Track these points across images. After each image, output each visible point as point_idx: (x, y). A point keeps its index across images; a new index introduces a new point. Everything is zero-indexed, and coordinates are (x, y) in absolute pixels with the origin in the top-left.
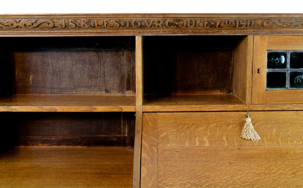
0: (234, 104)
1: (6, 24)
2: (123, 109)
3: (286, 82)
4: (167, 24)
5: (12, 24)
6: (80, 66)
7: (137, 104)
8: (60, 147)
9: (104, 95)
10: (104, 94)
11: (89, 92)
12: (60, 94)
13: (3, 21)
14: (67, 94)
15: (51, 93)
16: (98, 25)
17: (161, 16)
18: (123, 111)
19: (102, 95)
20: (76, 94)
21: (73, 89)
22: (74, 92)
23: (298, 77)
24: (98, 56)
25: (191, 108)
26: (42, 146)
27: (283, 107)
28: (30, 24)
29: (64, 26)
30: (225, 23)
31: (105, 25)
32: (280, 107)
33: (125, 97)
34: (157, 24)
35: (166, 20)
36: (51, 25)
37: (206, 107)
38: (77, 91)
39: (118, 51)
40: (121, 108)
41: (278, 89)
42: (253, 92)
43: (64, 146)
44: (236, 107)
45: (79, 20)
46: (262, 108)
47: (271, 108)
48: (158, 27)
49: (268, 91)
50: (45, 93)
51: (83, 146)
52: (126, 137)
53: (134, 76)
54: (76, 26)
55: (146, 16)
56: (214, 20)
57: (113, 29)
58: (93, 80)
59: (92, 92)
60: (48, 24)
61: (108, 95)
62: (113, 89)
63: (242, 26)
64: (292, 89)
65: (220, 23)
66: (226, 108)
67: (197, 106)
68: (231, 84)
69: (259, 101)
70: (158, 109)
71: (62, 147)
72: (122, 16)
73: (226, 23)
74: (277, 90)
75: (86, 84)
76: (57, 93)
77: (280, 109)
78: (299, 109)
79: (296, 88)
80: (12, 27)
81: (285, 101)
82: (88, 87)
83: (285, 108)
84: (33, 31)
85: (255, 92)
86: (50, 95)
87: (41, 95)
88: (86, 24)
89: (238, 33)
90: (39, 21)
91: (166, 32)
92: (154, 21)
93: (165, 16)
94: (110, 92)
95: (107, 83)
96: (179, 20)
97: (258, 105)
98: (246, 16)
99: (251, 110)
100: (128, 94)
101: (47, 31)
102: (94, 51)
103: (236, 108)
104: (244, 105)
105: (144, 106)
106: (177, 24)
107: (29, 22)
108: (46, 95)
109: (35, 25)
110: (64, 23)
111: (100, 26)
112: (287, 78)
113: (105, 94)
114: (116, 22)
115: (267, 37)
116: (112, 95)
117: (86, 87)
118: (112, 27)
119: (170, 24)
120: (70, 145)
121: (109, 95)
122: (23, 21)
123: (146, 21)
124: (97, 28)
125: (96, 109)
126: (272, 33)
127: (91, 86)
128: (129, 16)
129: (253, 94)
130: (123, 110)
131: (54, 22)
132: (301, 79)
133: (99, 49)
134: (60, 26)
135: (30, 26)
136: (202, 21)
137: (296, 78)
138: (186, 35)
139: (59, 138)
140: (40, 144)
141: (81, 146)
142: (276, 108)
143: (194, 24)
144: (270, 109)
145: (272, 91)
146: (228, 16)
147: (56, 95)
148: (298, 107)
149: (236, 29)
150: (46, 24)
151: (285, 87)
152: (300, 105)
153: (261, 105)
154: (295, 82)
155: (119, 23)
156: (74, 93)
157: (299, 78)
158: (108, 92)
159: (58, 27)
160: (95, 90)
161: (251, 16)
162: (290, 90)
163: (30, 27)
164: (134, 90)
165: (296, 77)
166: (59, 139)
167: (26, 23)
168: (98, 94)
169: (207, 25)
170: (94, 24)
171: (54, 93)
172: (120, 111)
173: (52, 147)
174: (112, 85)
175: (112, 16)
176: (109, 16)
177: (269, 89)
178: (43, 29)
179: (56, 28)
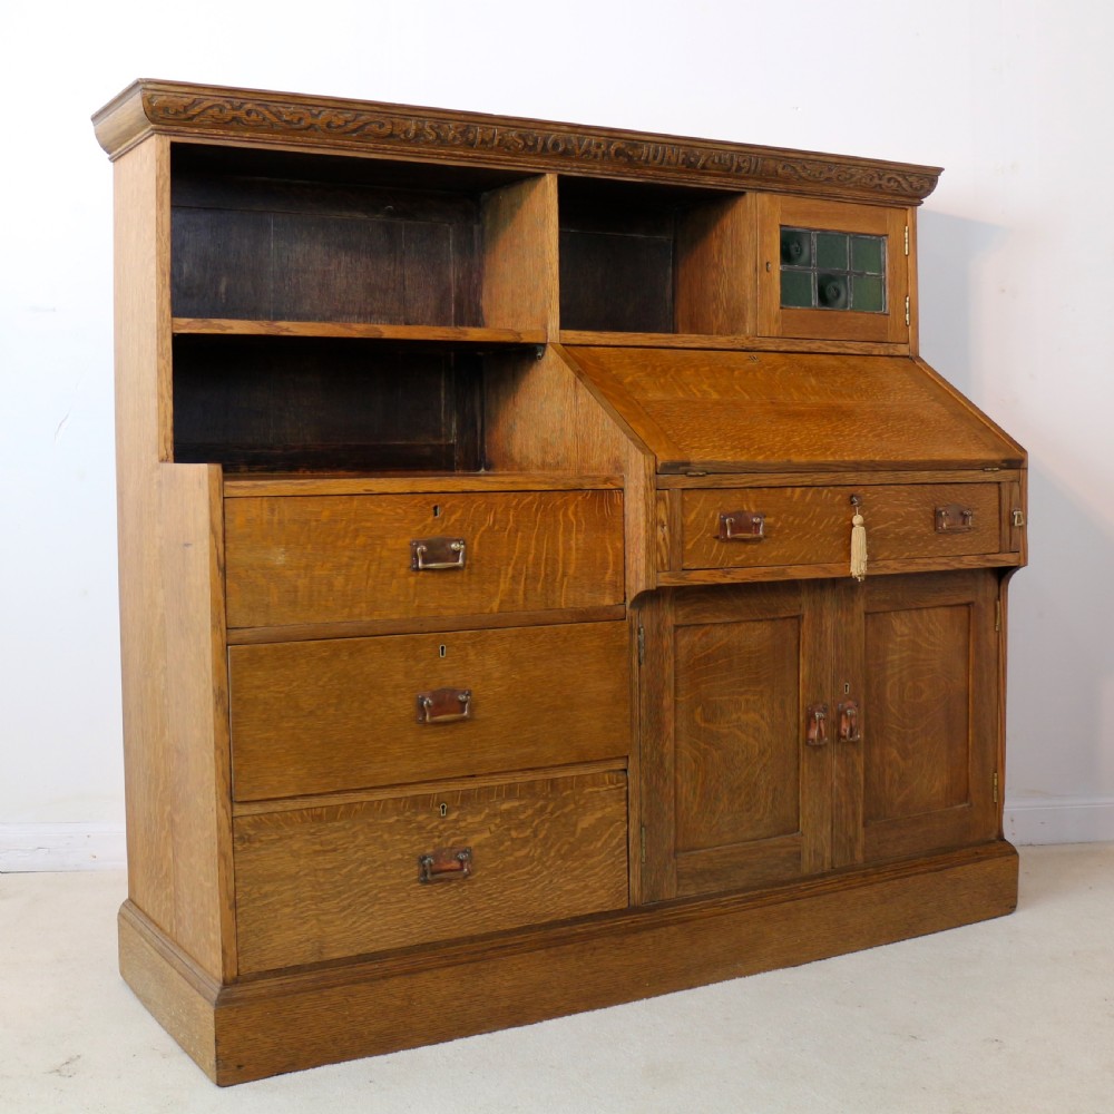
1: (285, 118)
3: (810, 295)
4: (613, 152)
5: (300, 119)
6: (348, 259)
13: (282, 109)
16: (483, 141)
17: (605, 134)
18: (522, 341)
23: (831, 285)
25: (651, 339)
27: (810, 345)
28: (341, 123)
29: (411, 135)
30: (713, 162)
31: (496, 142)
32: (807, 346)
34: (593, 149)
35: (612, 143)
36: (387, 129)
41: (800, 308)
42: (759, 311)
44: (731, 342)
45: (446, 126)
46: (776, 345)
47: (790, 345)
48: (596, 156)
49: (785, 311)
52: (453, 445)
54: (438, 136)
55: (579, 130)
56: (697, 152)
57: (508, 154)
60: (382, 125)
63: (740, 170)
64: (823, 308)
65: (706, 160)
69: (770, 330)
72: (532, 125)
73: (716, 161)
74: (798, 310)
75: (361, 308)
77: (805, 350)
78: (836, 350)
79: (828, 308)
80: (297, 126)
81: (813, 333)
83: (814, 346)
84: (340, 142)
85: (761, 311)
88: (458, 136)
89: (731, 184)
90: (363, 118)
91: (607, 170)
92: (590, 144)
93: (612, 134)
95: (410, 307)
96: (636, 146)
98: (750, 150)
101: (371, 145)
103: (730, 344)
104: (742, 337)
105: (563, 331)
106: (630, 153)
107: (341, 117)
109: (351, 126)
110: (414, 127)
111: (486, 143)
114: (520, 136)
115: (779, 198)
117: (360, 315)
118: (508, 148)
119: (619, 152)
122: (326, 114)
123: (575, 141)
124: (477, 148)
126: (787, 192)
127: (372, 313)
128: (548, 127)
129: (758, 314)
131: (393, 124)
134: (402, 136)
135: (339, 126)
136: (676, 152)
137: (827, 288)
138: (640, 180)
139: (292, 448)
142: (798, 346)
143: (659, 158)
144: (789, 349)
145: (790, 312)
149: (729, 177)
150: (374, 127)
151: (811, 306)
154: (827, 295)
155: (524, 139)
159: (398, 136)
161: (760, 150)
163: (339, 130)
165: (828, 284)
166: (292, 451)
167: (334, 119)
169: (683, 163)
170: (475, 137)
175: (514, 123)
176: (511, 123)
178: (363, 138)
179: (392, 140)
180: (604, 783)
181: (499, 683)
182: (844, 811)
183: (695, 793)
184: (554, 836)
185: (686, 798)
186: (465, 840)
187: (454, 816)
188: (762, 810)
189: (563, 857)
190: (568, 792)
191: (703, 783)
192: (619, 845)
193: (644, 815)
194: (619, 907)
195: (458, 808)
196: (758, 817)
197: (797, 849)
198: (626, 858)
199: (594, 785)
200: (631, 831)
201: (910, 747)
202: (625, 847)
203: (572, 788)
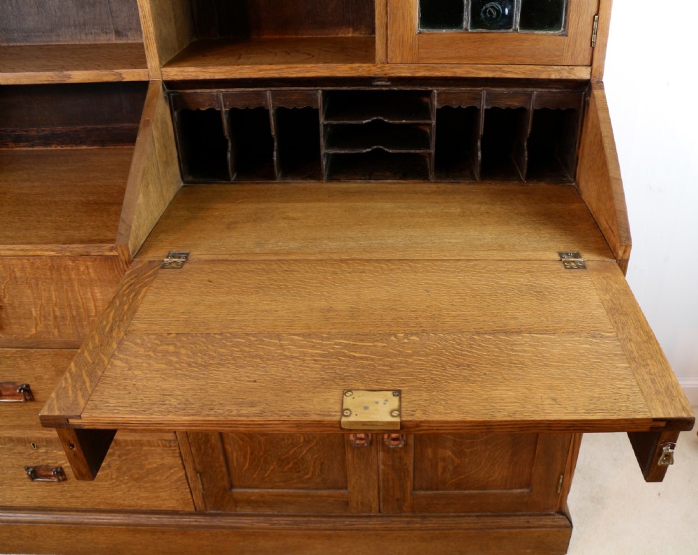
0: (352, 63)
2: (123, 75)
3: (462, 17)
7: (149, 65)
8: (49, 148)
9: (114, 42)
10: (113, 39)
11: (83, 37)
12: (26, 42)
14: (41, 42)
18: (124, 80)
19: (110, 42)
20: (59, 41)
21: (51, 31)
22: (54, 38)
23: (488, 5)
26: (17, 147)
27: (454, 70)
32: (451, 70)
37: (292, 68)
38: (59, 36)
40: (120, 74)
41: (444, 31)
42: (389, 38)
43: (56, 147)
44: (355, 70)
46: (410, 71)
47: (429, 70)
49: (424, 36)
51: (92, 145)
58: (87, 10)
59: (90, 37)
61: (121, 42)
62: (130, 29)
64: (475, 31)
66: (333, 71)
67: (273, 67)
69: (403, 57)
70: (194, 74)
71: (53, 148)
74: (442, 34)
75: (75, 21)
76: (20, 41)
79: (484, 30)
81: (460, 58)
85: (393, 37)
94: (126, 36)
95: (117, 17)
97: (402, 66)
99: (386, 74)
103: (354, 72)
104: (371, 65)
105: (164, 69)
112: (465, 7)
113: (116, 39)
116: (130, 42)
117: (75, 26)
120: (67, 144)
121: (125, 42)
125: (70, 78)
127: (84, 25)
129: (389, 42)
130: (124, 78)
132: (496, 9)
137: (484, 8)
139: (43, 131)
140: (11, 144)
141: (89, 146)
142: (439, 71)
144: (427, 74)
145: (431, 36)
148: (488, 70)
151: (462, 28)
152: (492, 66)
153: (407, 66)
154: (483, 17)
156: (54, 41)
157: (491, 7)
158: (122, 36)
160: (95, 33)
162: (471, 35)
165: (484, 5)
166: (43, 133)
168: (103, 40)
171: (15, 41)
172: (118, 80)
173: (36, 149)
174: (127, 19)
177: (425, 30)
180: (159, 446)
181: (51, 382)
182: (391, 484)
183: (245, 457)
184: (124, 469)
185: (237, 460)
186: (56, 463)
187: (42, 450)
188: (310, 474)
189: (136, 480)
190: (130, 447)
191: (252, 453)
192: (178, 480)
193: (198, 467)
194: (187, 510)
195: (45, 446)
196: (307, 477)
197: (345, 500)
198: (188, 487)
199: (151, 446)
200: (189, 474)
201: (468, 451)
202: (185, 481)
203: (132, 445)
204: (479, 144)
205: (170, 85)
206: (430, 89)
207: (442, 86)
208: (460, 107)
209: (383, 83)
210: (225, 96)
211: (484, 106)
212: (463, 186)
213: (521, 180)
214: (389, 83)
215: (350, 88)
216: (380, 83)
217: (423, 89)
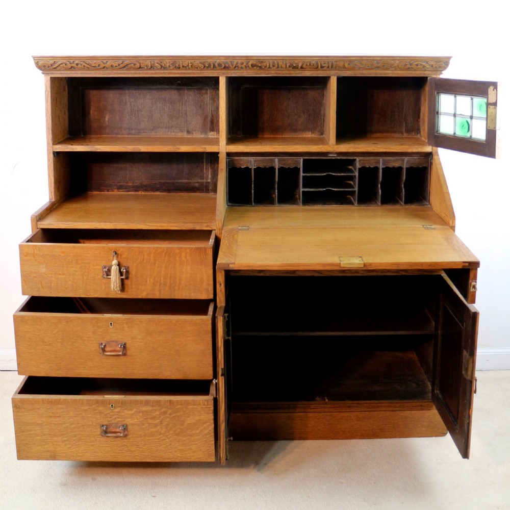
1: (93, 65)
4: (250, 65)
5: (99, 65)
6: (161, 105)
7: (220, 144)
8: (137, 193)
10: (185, 135)
11: (169, 133)
13: (90, 62)
14: (146, 135)
15: (129, 134)
16: (183, 66)
17: (244, 58)
18: (207, 151)
19: (183, 136)
20: (156, 135)
21: (153, 129)
22: (153, 134)
24: (180, 94)
28: (117, 65)
29: (150, 67)
30: (306, 65)
31: (190, 66)
33: (208, 138)
34: (240, 65)
35: (249, 62)
36: (137, 66)
38: (156, 132)
39: (201, 89)
45: (164, 62)
47: (355, 149)
48: (242, 68)
50: (122, 134)
52: (209, 182)
53: (218, 116)
54: (162, 66)
55: (230, 58)
56: (296, 61)
57: (198, 70)
60: (135, 65)
62: (195, 130)
63: (324, 67)
65: (302, 65)
68: (323, 125)
70: (242, 149)
72: (206, 58)
73: (308, 65)
75: (166, 125)
76: (134, 135)
80: (99, 68)
82: (169, 128)
84: (119, 71)
86: (127, 136)
87: (117, 136)
88: (171, 66)
89: (320, 74)
90: (126, 62)
91: (249, 73)
92: (237, 63)
93: (247, 58)
94: (192, 133)
95: (189, 124)
96: (262, 62)
98: (327, 58)
99: (335, 151)
100: (212, 135)
101: (133, 72)
102: (175, 89)
105: (227, 146)
106: (260, 65)
107: (116, 63)
108: (122, 136)
109: (122, 66)
111: (186, 67)
113: (187, 135)
114: (201, 63)
116: (194, 136)
118: (197, 68)
119: (253, 65)
121: (191, 136)
122: (109, 62)
123: (229, 63)
124: (182, 69)
125: (180, 149)
127: (171, 127)
128: (213, 58)
131: (140, 63)
133: (180, 87)
134: (146, 67)
136: (284, 63)
143: (276, 66)
146: (309, 58)
147: (134, 136)
149: (318, 70)
150: (132, 65)
155: (203, 64)
158: (190, 134)
159: (144, 68)
160: (176, 132)
161: (331, 58)
163: (117, 67)
164: (218, 131)
167: (114, 64)
168: (179, 135)
169: (290, 67)
170: (179, 65)
171: (132, 134)
175: (197, 58)
176: (194, 58)
178: (128, 70)
179: (141, 69)
204: (379, 186)
205: (229, 154)
206: (355, 158)
207: (361, 157)
208: (370, 167)
209: (333, 155)
210: (255, 161)
211: (381, 166)
212: (372, 207)
213: (401, 204)
214: (335, 155)
215: (317, 158)
216: (331, 155)
217: (352, 158)
